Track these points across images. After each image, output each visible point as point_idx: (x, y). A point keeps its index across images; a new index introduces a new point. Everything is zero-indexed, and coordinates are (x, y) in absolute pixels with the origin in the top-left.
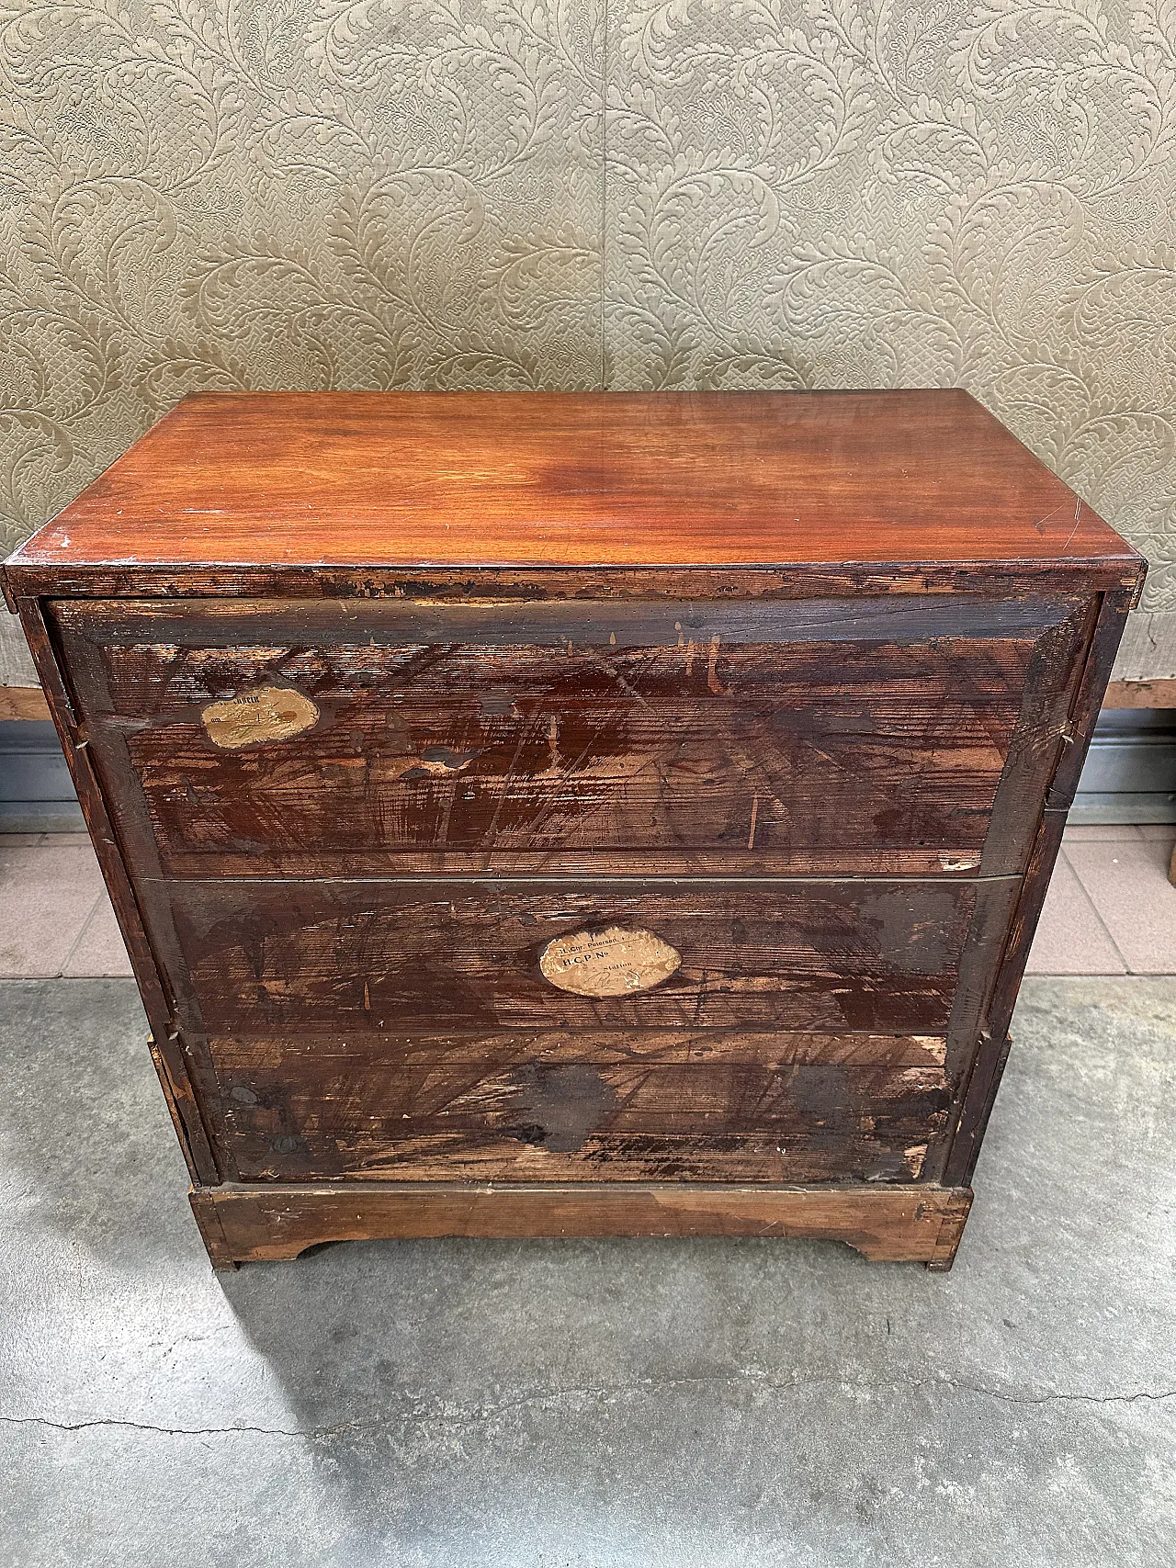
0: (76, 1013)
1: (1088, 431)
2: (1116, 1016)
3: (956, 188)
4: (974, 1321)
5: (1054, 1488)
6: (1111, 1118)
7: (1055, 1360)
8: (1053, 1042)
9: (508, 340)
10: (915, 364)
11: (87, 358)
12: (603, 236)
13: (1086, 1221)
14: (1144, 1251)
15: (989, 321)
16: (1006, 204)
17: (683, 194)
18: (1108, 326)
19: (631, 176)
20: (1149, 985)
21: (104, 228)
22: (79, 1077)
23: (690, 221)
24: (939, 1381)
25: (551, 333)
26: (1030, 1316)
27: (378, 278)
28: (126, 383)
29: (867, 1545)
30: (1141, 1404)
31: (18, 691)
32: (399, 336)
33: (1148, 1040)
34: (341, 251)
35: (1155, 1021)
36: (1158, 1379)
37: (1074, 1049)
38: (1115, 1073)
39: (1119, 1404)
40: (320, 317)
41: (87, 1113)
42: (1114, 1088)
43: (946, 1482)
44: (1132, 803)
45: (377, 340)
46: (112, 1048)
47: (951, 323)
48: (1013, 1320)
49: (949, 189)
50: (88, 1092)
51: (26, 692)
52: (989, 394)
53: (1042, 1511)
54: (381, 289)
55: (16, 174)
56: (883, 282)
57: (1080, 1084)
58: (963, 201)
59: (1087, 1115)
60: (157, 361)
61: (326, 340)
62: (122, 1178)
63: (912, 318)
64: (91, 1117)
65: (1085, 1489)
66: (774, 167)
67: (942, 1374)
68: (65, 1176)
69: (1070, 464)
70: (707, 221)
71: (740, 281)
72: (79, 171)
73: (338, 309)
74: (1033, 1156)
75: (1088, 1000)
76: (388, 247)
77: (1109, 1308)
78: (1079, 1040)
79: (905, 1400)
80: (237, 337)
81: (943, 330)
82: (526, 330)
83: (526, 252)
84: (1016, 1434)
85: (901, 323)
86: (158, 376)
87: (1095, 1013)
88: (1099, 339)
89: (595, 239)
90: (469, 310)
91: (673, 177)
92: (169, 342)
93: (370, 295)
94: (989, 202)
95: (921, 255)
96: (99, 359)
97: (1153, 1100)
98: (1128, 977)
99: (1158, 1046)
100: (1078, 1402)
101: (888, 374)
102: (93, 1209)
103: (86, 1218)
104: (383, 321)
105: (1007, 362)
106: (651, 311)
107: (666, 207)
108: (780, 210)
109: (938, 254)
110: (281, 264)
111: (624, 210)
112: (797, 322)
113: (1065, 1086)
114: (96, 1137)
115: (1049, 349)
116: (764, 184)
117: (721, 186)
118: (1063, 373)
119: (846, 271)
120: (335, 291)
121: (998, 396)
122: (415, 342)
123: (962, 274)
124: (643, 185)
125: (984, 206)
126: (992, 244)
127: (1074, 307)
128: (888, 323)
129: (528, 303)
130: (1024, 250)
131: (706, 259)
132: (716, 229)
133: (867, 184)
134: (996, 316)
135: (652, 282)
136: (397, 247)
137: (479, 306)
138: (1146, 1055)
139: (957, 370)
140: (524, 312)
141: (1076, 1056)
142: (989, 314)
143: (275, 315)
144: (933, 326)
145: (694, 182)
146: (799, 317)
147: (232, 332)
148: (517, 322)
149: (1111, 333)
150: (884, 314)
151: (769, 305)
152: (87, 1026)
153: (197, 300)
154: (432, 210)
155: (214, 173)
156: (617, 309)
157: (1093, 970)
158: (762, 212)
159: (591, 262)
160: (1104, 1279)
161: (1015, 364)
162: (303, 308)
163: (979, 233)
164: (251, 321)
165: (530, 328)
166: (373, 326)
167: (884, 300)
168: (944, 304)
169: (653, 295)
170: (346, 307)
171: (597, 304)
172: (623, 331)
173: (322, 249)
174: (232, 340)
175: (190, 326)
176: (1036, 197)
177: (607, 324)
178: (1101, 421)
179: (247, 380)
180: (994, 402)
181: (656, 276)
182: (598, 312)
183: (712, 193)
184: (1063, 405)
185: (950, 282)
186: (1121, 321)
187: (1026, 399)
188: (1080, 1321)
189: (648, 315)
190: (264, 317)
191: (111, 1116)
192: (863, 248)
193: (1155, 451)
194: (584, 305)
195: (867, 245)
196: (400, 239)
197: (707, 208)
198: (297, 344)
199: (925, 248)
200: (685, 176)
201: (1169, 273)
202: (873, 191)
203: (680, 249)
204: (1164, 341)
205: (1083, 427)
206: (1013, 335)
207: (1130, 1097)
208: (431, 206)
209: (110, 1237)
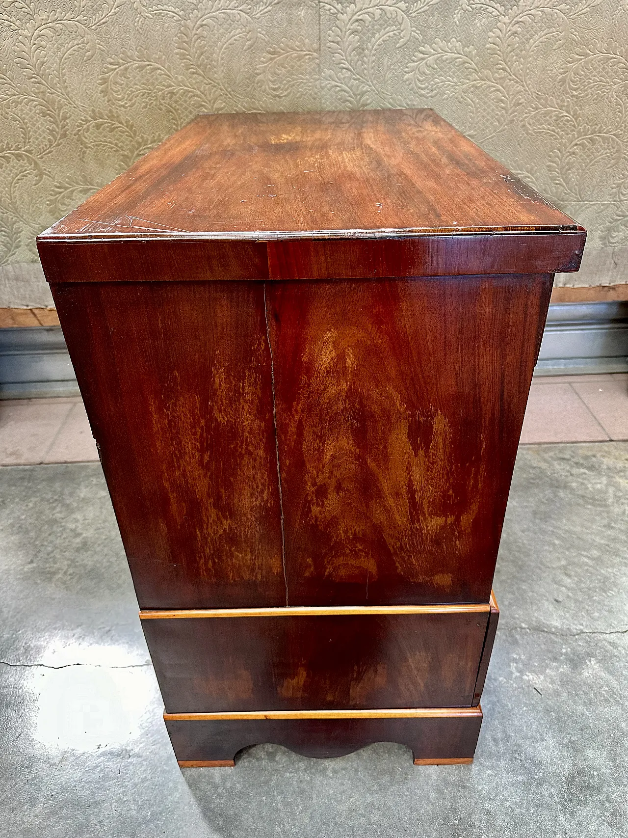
0: (51, 480)
1: (576, 145)
2: (605, 460)
3: (503, 13)
4: (539, 601)
5: (586, 674)
6: (606, 506)
7: (583, 616)
8: (572, 472)
9: (271, 103)
10: (484, 110)
11: (50, 121)
12: (320, 44)
13: (595, 553)
15: (523, 86)
16: (529, 21)
17: (361, 20)
18: (585, 86)
19: (333, 10)
20: (622, 445)
21: (58, 49)
22: (54, 508)
23: (364, 34)
24: (522, 628)
25: (294, 99)
26: (568, 597)
27: (203, 72)
28: (71, 134)
29: (488, 704)
31: (16, 310)
32: (214, 102)
33: (623, 470)
34: (183, 57)
37: (584, 476)
38: (606, 485)
39: (619, 635)
40: (172, 93)
41: (59, 525)
42: (606, 492)
43: (528, 674)
44: (608, 363)
45: (203, 106)
46: (71, 495)
47: (503, 87)
48: (560, 599)
49: (499, 14)
50: (59, 515)
51: (20, 311)
52: (524, 126)
53: (580, 685)
54: (204, 77)
55: (11, 20)
56: (467, 65)
57: (588, 492)
58: (506, 20)
59: (594, 505)
60: (87, 121)
61: (175, 106)
62: (79, 553)
63: (482, 85)
64: (61, 526)
65: (602, 674)
66: (407, 4)
67: (523, 625)
68: (49, 554)
69: (568, 163)
70: (374, 34)
71: (392, 67)
72: (44, 17)
73: (181, 89)
74: (565, 524)
75: (590, 453)
76: (207, 54)
77: (611, 592)
78: (586, 471)
79: (504, 637)
80: (129, 106)
81: (498, 90)
82: (280, 97)
83: (280, 54)
84: (564, 651)
85: (476, 87)
86: (88, 129)
87: (594, 459)
88: (580, 94)
89: (316, 46)
90: (251, 87)
91: (356, 11)
92: (93, 111)
93: (198, 80)
94: (520, 20)
95: (485, 50)
96: (56, 121)
98: (611, 443)
100: (596, 635)
101: (471, 117)
102: (65, 568)
103: (61, 572)
104: (205, 95)
105: (533, 108)
106: (346, 85)
107: (352, 27)
108: (411, 27)
109: (495, 49)
110: (151, 65)
111: (330, 29)
112: (422, 89)
113: (580, 492)
114: (64, 536)
115: (554, 100)
116: (402, 13)
117: (380, 15)
118: (562, 113)
119: (447, 59)
120: (180, 79)
121: (528, 126)
122: (222, 106)
123: (507, 60)
124: (340, 15)
125: (517, 22)
126: (522, 43)
127: (567, 76)
128: (470, 88)
129: (281, 83)
130: (539, 46)
131: (374, 55)
132: (378, 38)
133: (456, 12)
134: (526, 82)
135: (346, 69)
136: (212, 54)
137: (255, 85)
138: (622, 477)
139: (507, 113)
140: (279, 87)
141: (585, 479)
142: (522, 82)
143: (149, 94)
144: (493, 89)
145: (366, 13)
146: (423, 86)
147: (126, 103)
148: (276, 93)
149: (587, 90)
150: (467, 83)
151: (407, 80)
152: (57, 485)
153: (107, 87)
154: (230, 33)
155: (115, 17)
156: (328, 84)
157: (592, 439)
158: (402, 29)
159: (314, 59)
160: (606, 579)
161: (537, 108)
162: (163, 89)
163: (515, 37)
164: (136, 97)
165: (283, 96)
166: (201, 98)
167: (467, 75)
168: (499, 76)
169: (346, 75)
170: (186, 88)
171: (317, 82)
172: (332, 96)
173: (172, 56)
174: (126, 108)
175: (104, 101)
176: (544, 16)
177: (323, 93)
178: (583, 139)
179: (135, 130)
180: (526, 130)
181: (347, 65)
182: (318, 87)
183: (375, 19)
184: (563, 131)
185: (501, 64)
186: (591, 83)
187: (544, 129)
188: (595, 598)
189: (344, 87)
190: (143, 95)
191: (72, 526)
192: (455, 47)
193: (612, 155)
194: (311, 82)
195: (457, 45)
196: (213, 49)
197: (373, 27)
198: (161, 109)
199: (488, 46)
200: (361, 10)
201: (615, 56)
202: (459, 15)
203: (360, 50)
204: (614, 94)
205: (574, 143)
206: (535, 93)
207: (615, 496)
208: (229, 30)
209: (75, 580)
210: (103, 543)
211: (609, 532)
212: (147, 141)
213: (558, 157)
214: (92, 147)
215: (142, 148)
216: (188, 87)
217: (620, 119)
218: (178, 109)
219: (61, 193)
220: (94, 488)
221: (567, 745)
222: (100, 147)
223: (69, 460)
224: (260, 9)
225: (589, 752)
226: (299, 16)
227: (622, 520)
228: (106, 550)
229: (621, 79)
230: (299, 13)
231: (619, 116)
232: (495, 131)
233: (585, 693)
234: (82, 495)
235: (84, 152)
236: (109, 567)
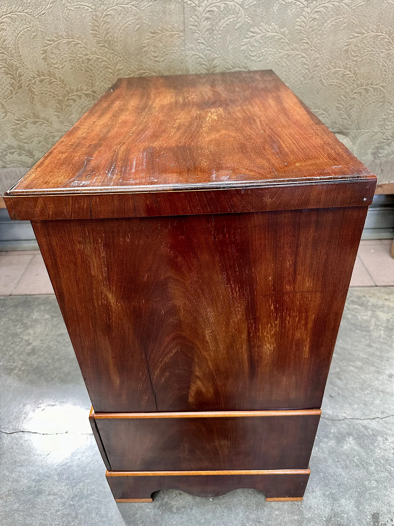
0: (16, 306)
1: (356, 93)
2: (372, 300)
3: (306, 5)
5: (346, 447)
6: (369, 331)
7: (347, 407)
9: (153, 66)
10: (294, 70)
11: (11, 78)
12: (184, 27)
13: (359, 364)
14: (378, 372)
15: (320, 54)
16: (324, 11)
17: (212, 11)
18: (361, 54)
19: (193, 5)
20: (383, 289)
21: (15, 31)
22: (16, 326)
23: (214, 20)
25: (168, 63)
26: (339, 394)
27: (108, 45)
28: (24, 86)
30: (377, 420)
32: (116, 66)
33: (382, 307)
34: (95, 36)
35: (385, 301)
36: (382, 413)
37: (356, 310)
38: (370, 317)
39: (369, 421)
40: (89, 60)
41: (19, 337)
42: (370, 322)
44: (379, 232)
45: (109, 68)
46: (28, 317)
47: (306, 55)
48: (333, 395)
49: (303, 6)
50: (19, 331)
52: (321, 80)
53: (341, 454)
54: (108, 49)
56: (282, 40)
57: (358, 321)
58: (309, 10)
59: (360, 330)
60: (34, 78)
61: (91, 68)
62: (29, 356)
63: (292, 54)
65: (356, 447)
68: (10, 356)
69: (350, 105)
70: (220, 20)
71: (232, 42)
72: (4, 10)
73: (94, 57)
74: (341, 344)
75: (361, 295)
76: (110, 34)
77: (367, 391)
78: (358, 307)
80: (61, 68)
81: (303, 57)
82: (159, 62)
83: (158, 34)
84: (332, 431)
85: (289, 55)
86: (35, 83)
87: (364, 299)
88: (358, 59)
89: (182, 28)
90: (139, 55)
91: (208, 5)
92: (38, 71)
93: (105, 51)
94: (318, 10)
95: (294, 30)
96: (15, 78)
97: (384, 325)
98: (376, 287)
99: (386, 309)
100: (354, 420)
101: (285, 75)
102: (20, 366)
103: (18, 369)
104: (110, 61)
105: (326, 69)
106: (202, 54)
107: (206, 16)
108: (245, 15)
109: (301, 30)
110: (74, 41)
111: (191, 17)
112: (253, 56)
113: (353, 322)
114: (21, 344)
115: (341, 63)
116: (239, 6)
117: (224, 7)
118: (346, 72)
119: (269, 37)
120: (93, 50)
121: (324, 81)
122: (121, 68)
123: (309, 37)
124: (197, 8)
125: (316, 12)
126: (319, 25)
127: (349, 48)
128: (284, 56)
129: (159, 52)
130: (330, 27)
131: (220, 34)
132: (223, 23)
133: (275, 5)
134: (322, 52)
135: (202, 43)
136: (114, 34)
137: (143, 54)
138: (381, 311)
139: (309, 72)
140: (158, 56)
141: (356, 312)
142: (319, 51)
143: (74, 60)
144: (300, 56)
145: (215, 6)
146: (253, 54)
147: (59, 66)
148: (156, 59)
149: (363, 57)
150: (282, 52)
151: (242, 50)
152: (20, 310)
153: (46, 56)
154: (125, 20)
155: (50, 10)
156: (190, 53)
157: (363, 285)
158: (239, 16)
159: (180, 37)
160: (364, 382)
161: (329, 69)
162: (83, 57)
163: (315, 21)
164: (65, 62)
165: (161, 61)
166: (107, 62)
167: (283, 47)
168: (304, 48)
169: (203, 48)
170: (97, 56)
171: (184, 52)
172: (193, 61)
173: (88, 35)
174: (59, 69)
175: (45, 65)
176: (334, 8)
177: (187, 59)
178: (360, 89)
179: (65, 84)
180: (323, 83)
181: (203, 41)
182: (184, 55)
183: (221, 10)
184: (347, 84)
185: (305, 40)
186: (366, 52)
187: (334, 82)
188: (356, 395)
189: (201, 55)
190: (70, 61)
191: (26, 338)
192: (275, 28)
193: (380, 100)
194: (179, 52)
195: (276, 27)
196: (115, 30)
197: (219, 16)
198: (82, 70)
199: (296, 28)
200: (211, 4)
201: (381, 34)
202: (277, 7)
203: (211, 31)
204: (381, 59)
205: (354, 92)
206: (328, 59)
207: (375, 324)
208: (125, 18)
209: (25, 374)
210: (44, 350)
211: (369, 350)
212: (73, 90)
213: (343, 101)
214: (39, 94)
215: (70, 95)
216: (99, 55)
217: (385, 75)
218: (93, 70)
219: (19, 124)
220: (42, 312)
221: (329, 495)
222: (44, 94)
223: (28, 294)
224: (145, 4)
225: (343, 501)
226: (170, 8)
227: (379, 341)
228: (46, 355)
229: (386, 50)
230: (170, 6)
231: (384, 74)
232: (301, 84)
233: (344, 460)
234: (34, 317)
235: (33, 98)
236: (47, 366)
